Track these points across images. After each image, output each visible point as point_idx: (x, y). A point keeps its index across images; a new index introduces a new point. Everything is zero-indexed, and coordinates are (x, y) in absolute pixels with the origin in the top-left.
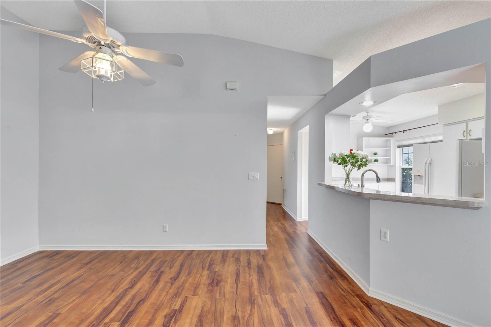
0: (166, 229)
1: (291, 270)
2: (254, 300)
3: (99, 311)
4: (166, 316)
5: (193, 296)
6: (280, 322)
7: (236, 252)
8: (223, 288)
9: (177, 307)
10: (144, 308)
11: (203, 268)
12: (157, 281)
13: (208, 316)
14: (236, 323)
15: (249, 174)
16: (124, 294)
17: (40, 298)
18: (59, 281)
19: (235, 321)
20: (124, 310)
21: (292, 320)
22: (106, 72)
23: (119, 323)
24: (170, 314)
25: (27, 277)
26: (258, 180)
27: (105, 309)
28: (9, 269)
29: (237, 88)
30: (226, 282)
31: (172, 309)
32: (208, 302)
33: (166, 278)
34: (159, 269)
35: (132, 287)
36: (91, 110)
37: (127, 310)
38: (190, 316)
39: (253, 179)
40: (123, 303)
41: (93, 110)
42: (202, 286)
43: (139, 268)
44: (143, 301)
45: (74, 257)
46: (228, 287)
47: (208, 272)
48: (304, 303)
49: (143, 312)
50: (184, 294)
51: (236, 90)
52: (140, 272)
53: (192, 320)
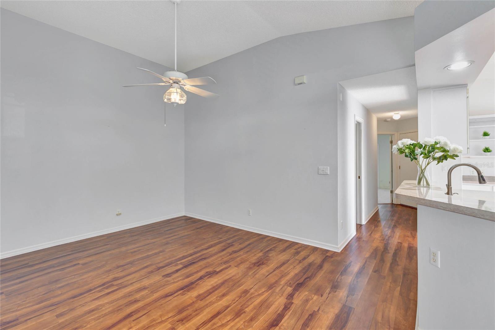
0: (250, 214)
1: (341, 277)
2: (276, 286)
3: (181, 256)
4: (207, 272)
5: (234, 267)
6: (276, 310)
7: (304, 247)
8: (261, 269)
9: (218, 270)
10: (202, 263)
11: (261, 251)
12: (223, 250)
13: (230, 283)
14: (243, 295)
15: (318, 168)
16: (200, 251)
17: (164, 241)
18: (178, 234)
19: (243, 294)
20: (191, 260)
21: (289, 314)
22: (175, 99)
23: (182, 266)
24: (210, 272)
25: (169, 228)
26: (328, 174)
27: (184, 256)
28: (166, 222)
29: (305, 81)
30: (268, 266)
31: (215, 269)
32: (240, 274)
33: (230, 250)
34: (232, 243)
35: (206, 249)
36: (164, 125)
37: (192, 261)
38: (219, 278)
39: (323, 174)
40: (194, 256)
41: (165, 125)
42: (248, 262)
43: (222, 238)
44: (205, 259)
45: (196, 223)
46: (264, 270)
47: (263, 254)
48: (317, 308)
49: (199, 265)
50: (231, 263)
51: (305, 83)
52: (220, 241)
53: (219, 280)
